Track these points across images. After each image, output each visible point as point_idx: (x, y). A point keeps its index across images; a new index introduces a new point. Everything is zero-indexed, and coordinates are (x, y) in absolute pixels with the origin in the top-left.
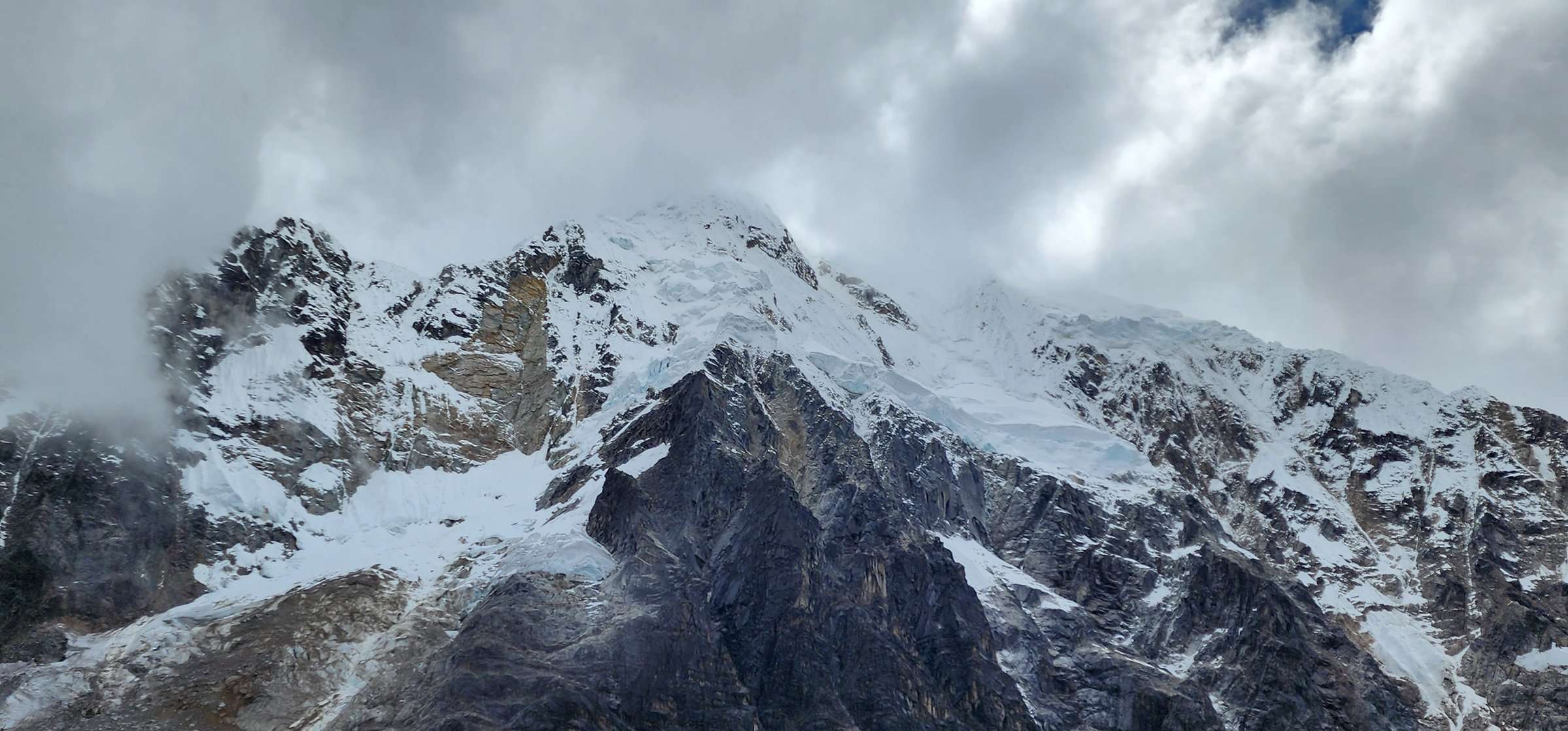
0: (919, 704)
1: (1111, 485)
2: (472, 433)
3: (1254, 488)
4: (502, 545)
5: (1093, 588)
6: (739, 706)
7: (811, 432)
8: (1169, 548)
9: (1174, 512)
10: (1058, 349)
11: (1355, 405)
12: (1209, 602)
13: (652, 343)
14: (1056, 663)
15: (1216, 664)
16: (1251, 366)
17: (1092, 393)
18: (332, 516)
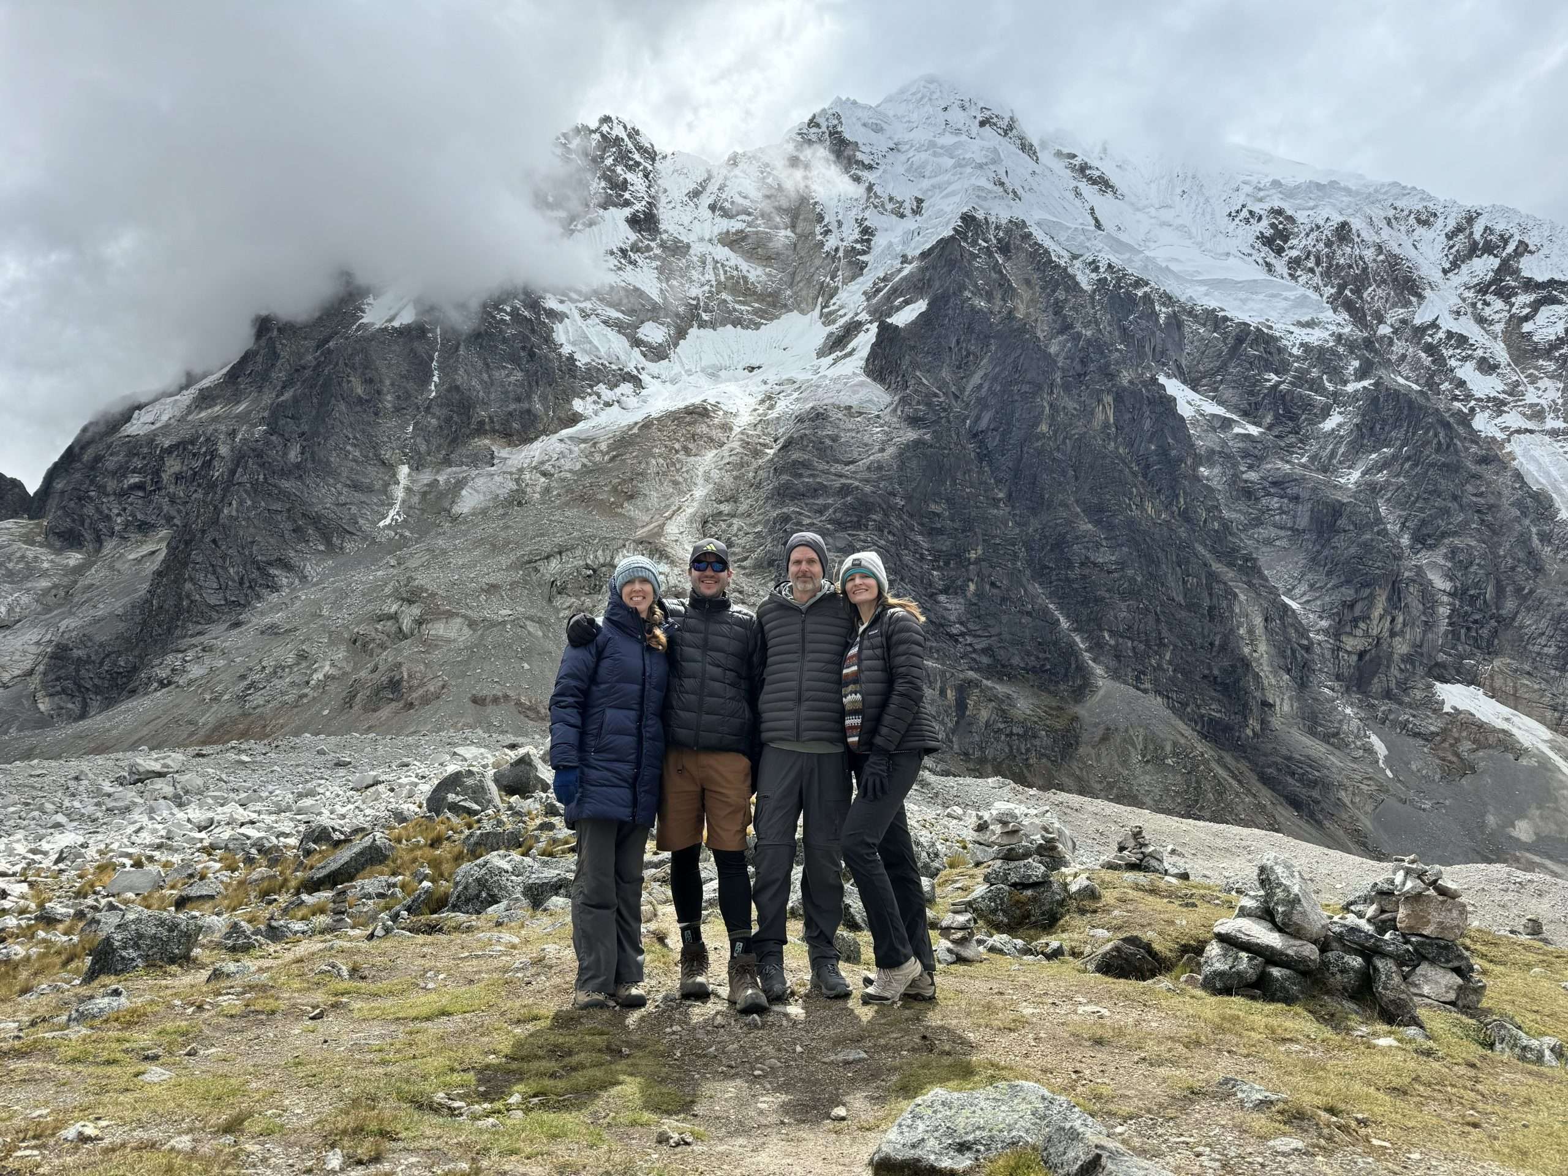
0: (1141, 507)
1: (1296, 330)
2: (761, 297)
3: (1420, 331)
4: (796, 386)
5: (1277, 417)
6: (998, 508)
7: (1043, 288)
8: (1345, 383)
9: (1352, 352)
10: (1251, 212)
11: (1522, 255)
12: (1378, 427)
13: (902, 216)
14: (1244, 476)
15: (1381, 477)
16: (1425, 223)
17: (1279, 251)
18: (665, 362)
